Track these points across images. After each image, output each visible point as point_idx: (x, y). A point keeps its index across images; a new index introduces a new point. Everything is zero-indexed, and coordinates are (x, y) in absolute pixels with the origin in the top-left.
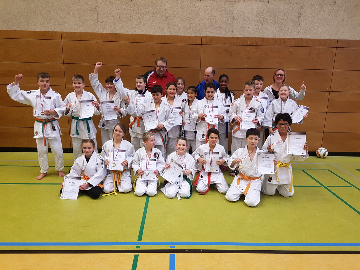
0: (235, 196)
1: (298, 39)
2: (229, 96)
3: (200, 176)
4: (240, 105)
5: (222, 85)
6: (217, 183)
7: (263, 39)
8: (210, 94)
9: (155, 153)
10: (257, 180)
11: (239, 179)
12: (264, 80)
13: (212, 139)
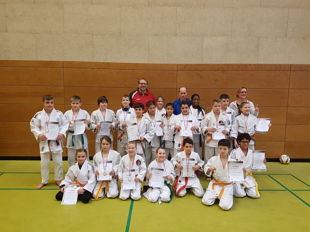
0: (211, 200)
1: (257, 64)
2: (201, 111)
3: (179, 181)
4: (210, 119)
5: (195, 102)
6: (194, 188)
7: (228, 65)
8: (185, 109)
9: (138, 160)
10: (230, 185)
11: (214, 184)
12: (230, 98)
13: (187, 148)
